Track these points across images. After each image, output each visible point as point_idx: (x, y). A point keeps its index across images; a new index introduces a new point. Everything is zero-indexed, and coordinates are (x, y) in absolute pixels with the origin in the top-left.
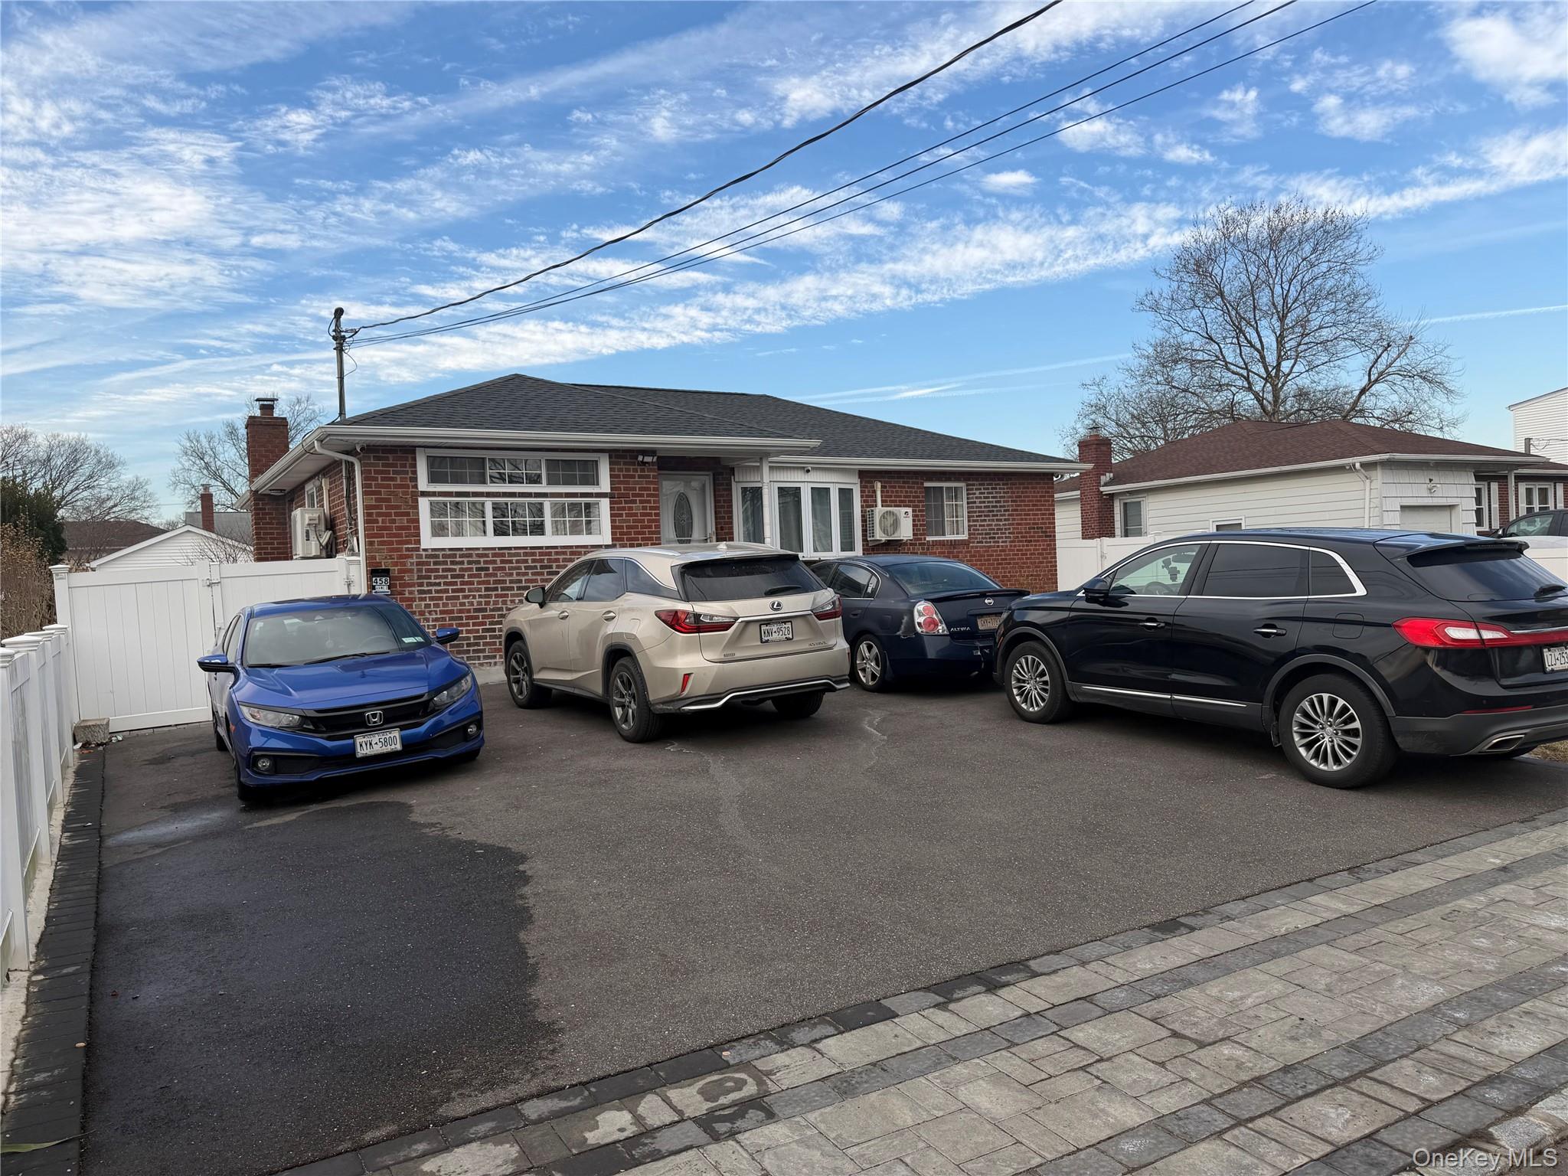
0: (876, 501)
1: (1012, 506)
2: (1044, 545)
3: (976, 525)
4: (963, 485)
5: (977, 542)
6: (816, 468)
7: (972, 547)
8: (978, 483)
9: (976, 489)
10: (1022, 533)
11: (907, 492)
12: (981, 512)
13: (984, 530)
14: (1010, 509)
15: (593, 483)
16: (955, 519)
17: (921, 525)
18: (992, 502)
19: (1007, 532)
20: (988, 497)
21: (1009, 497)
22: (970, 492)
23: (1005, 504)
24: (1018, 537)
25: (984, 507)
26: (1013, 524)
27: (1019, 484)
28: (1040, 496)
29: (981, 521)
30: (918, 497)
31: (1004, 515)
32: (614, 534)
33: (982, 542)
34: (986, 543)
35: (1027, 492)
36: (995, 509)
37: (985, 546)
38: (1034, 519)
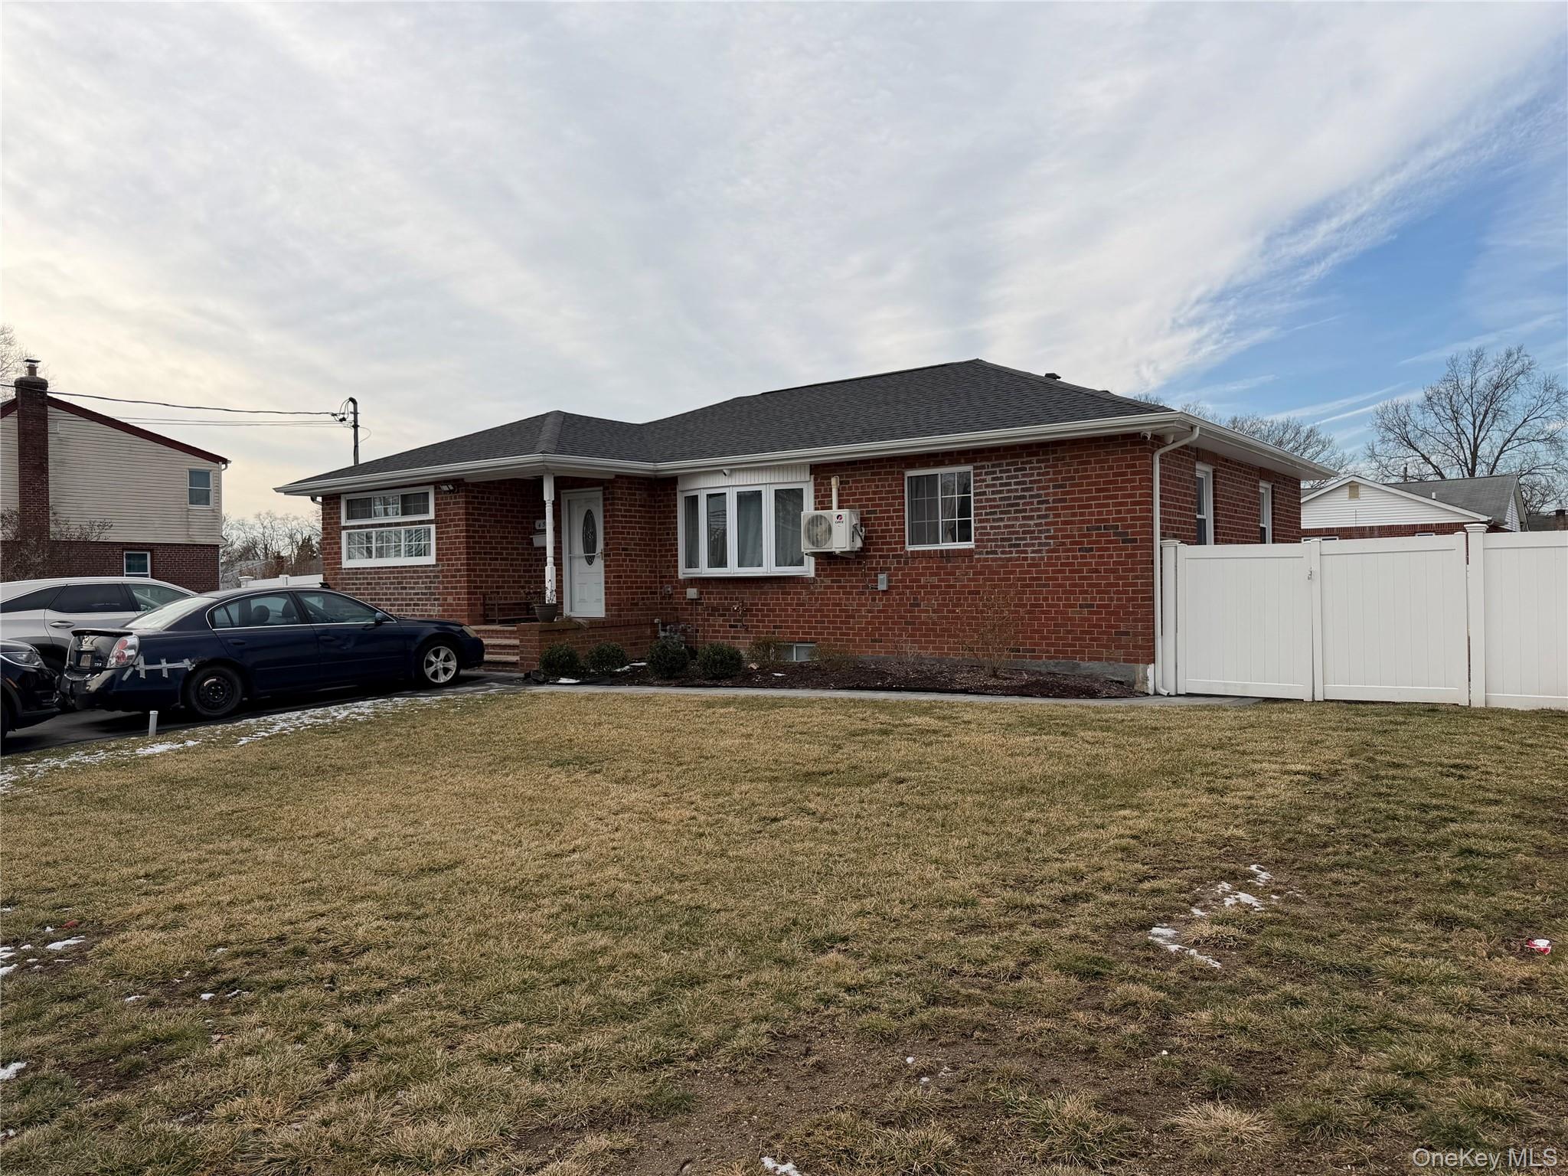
0: (831, 502)
1: (1055, 494)
2: (1119, 556)
3: (985, 528)
4: (969, 468)
5: (987, 553)
6: (735, 470)
7: (979, 560)
8: (989, 464)
9: (987, 474)
10: (1073, 536)
11: (877, 486)
12: (995, 507)
13: (998, 534)
14: (1051, 499)
15: (427, 512)
16: (957, 519)
17: (896, 530)
18: (1016, 490)
19: (1043, 536)
20: (1009, 484)
21: (1050, 480)
22: (978, 478)
23: (1041, 492)
24: (1064, 544)
25: (1001, 499)
26: (1056, 523)
27: (1072, 458)
28: (1115, 474)
29: (994, 520)
30: (893, 492)
31: (1039, 510)
32: (438, 555)
33: (995, 553)
34: (1003, 553)
35: (1086, 470)
36: (1021, 501)
37: (1000, 558)
38: (1100, 513)
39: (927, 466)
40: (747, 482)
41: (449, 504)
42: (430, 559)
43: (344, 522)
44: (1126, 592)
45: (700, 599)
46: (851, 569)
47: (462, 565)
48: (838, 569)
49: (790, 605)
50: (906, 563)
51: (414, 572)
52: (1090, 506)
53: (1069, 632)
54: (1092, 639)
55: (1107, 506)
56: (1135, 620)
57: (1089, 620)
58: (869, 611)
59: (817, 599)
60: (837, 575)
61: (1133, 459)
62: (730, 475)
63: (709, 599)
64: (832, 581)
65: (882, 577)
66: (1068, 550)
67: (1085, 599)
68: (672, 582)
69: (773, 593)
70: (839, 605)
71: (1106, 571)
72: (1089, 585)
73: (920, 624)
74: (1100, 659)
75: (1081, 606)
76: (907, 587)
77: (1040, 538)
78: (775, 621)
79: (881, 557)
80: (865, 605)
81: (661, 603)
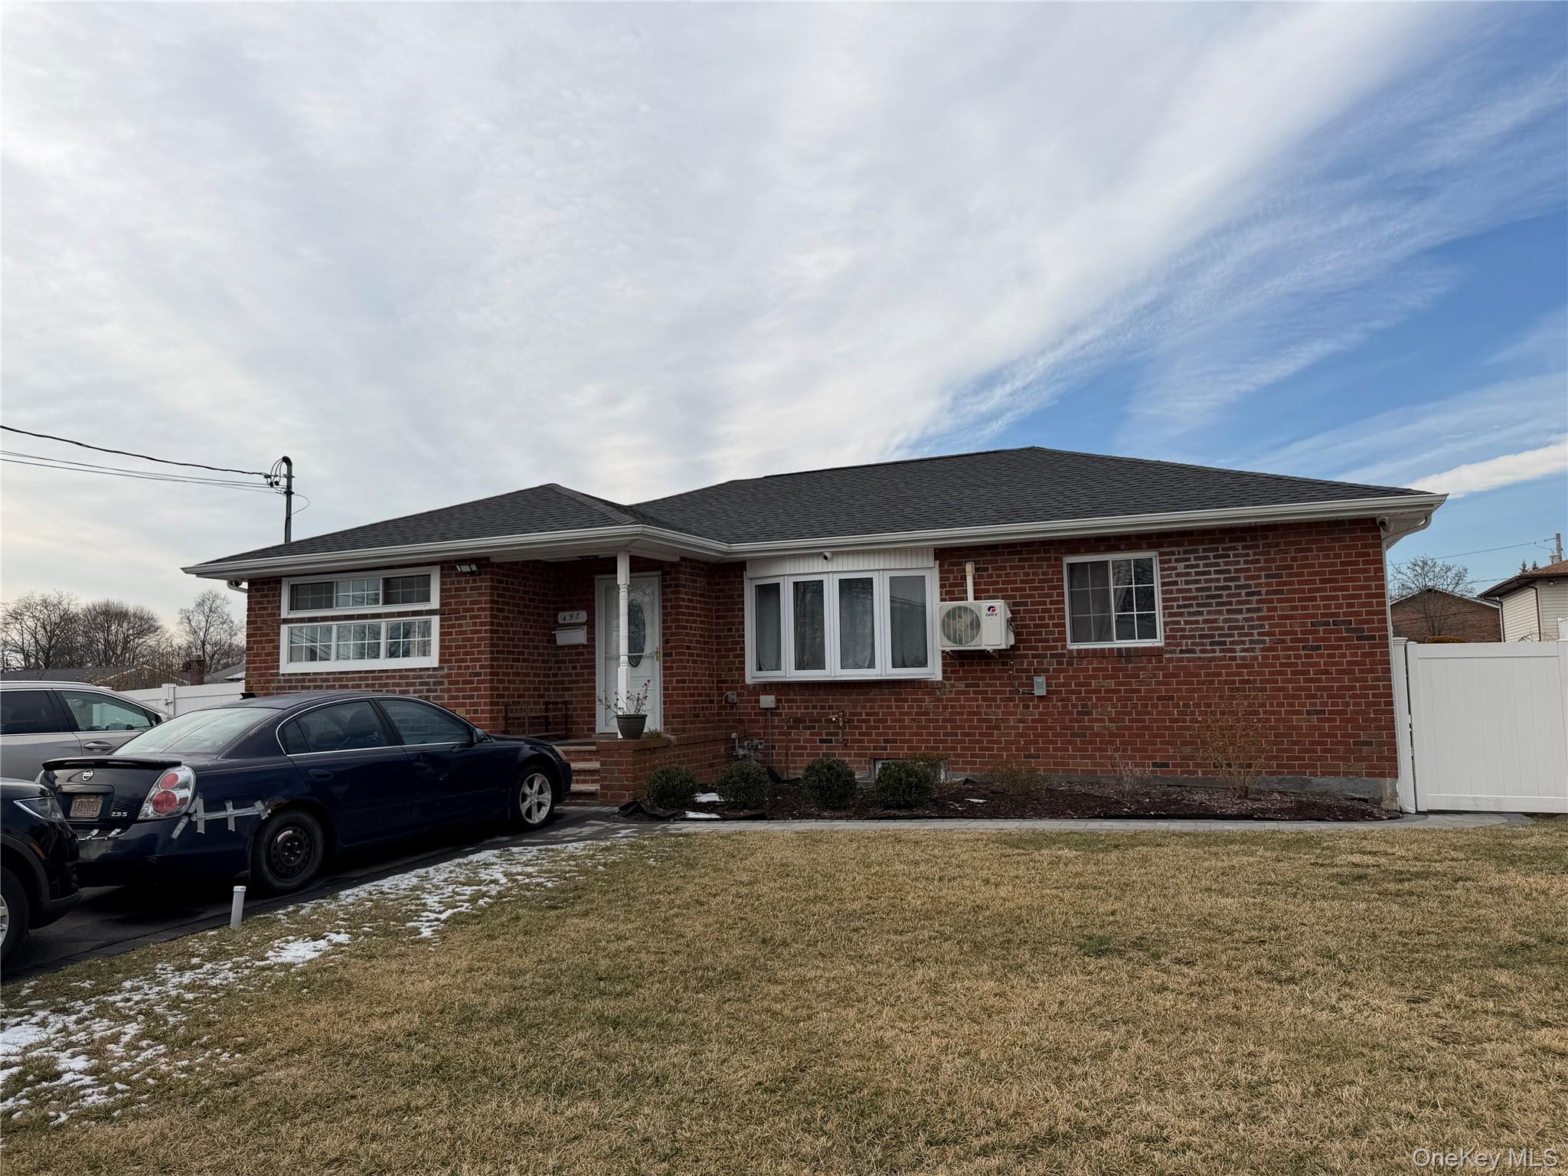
0: (966, 592)
1: (1268, 585)
2: (1355, 655)
3: (1178, 623)
4: (1152, 554)
5: (1182, 651)
6: (840, 552)
7: (1170, 660)
8: (1181, 549)
9: (1177, 560)
10: (1295, 633)
11: (1028, 574)
12: (1190, 598)
13: (1196, 629)
14: (1264, 590)
15: (427, 599)
16: (1135, 613)
17: (1055, 625)
18: (1218, 580)
19: (1255, 632)
20: (1208, 573)
21: (1261, 569)
22: (1166, 566)
23: (1250, 582)
24: (1283, 641)
25: (1198, 590)
26: (1272, 618)
27: (1287, 544)
28: (1343, 564)
29: (1189, 614)
30: (1051, 580)
31: (1248, 602)
32: (441, 654)
33: (1193, 651)
34: (1202, 651)
35: (1306, 558)
36: (1225, 593)
37: (1200, 658)
38: (1326, 607)
39: (1096, 550)
40: (854, 567)
41: (465, 589)
42: (432, 660)
43: (285, 613)
44: (1366, 696)
45: (777, 708)
46: (993, 671)
47: (482, 667)
48: (975, 671)
49: (908, 714)
50: (1070, 663)
51: (401, 677)
52: (1314, 599)
53: (1294, 743)
54: (1325, 751)
55: (1336, 598)
56: (1378, 728)
57: (1320, 728)
58: (1020, 721)
59: (945, 707)
60: (974, 678)
61: (1364, 546)
62: (832, 559)
63: (790, 708)
64: (967, 685)
65: (1040, 680)
66: (1290, 649)
67: (1314, 704)
68: (735, 689)
69: (882, 700)
70: (978, 714)
71: (1338, 672)
72: (1318, 689)
73: (1092, 735)
74: (1337, 774)
75: (1309, 713)
76: (1073, 692)
77: (1251, 635)
78: (886, 734)
79: (1034, 656)
80: (1014, 714)
81: (719, 714)
